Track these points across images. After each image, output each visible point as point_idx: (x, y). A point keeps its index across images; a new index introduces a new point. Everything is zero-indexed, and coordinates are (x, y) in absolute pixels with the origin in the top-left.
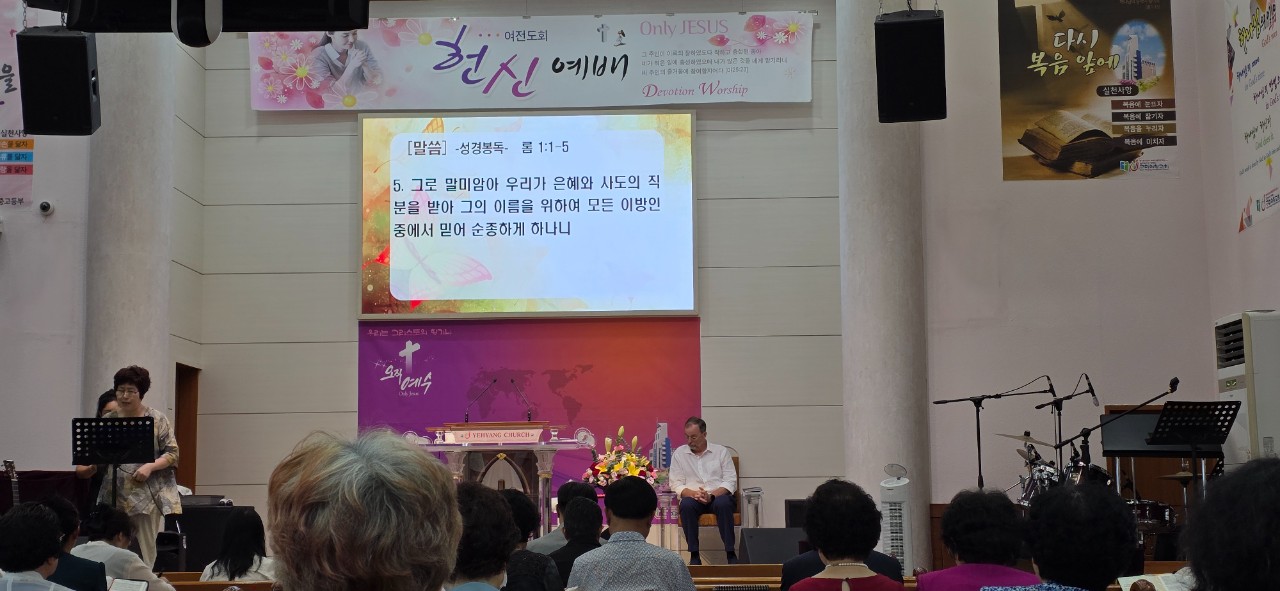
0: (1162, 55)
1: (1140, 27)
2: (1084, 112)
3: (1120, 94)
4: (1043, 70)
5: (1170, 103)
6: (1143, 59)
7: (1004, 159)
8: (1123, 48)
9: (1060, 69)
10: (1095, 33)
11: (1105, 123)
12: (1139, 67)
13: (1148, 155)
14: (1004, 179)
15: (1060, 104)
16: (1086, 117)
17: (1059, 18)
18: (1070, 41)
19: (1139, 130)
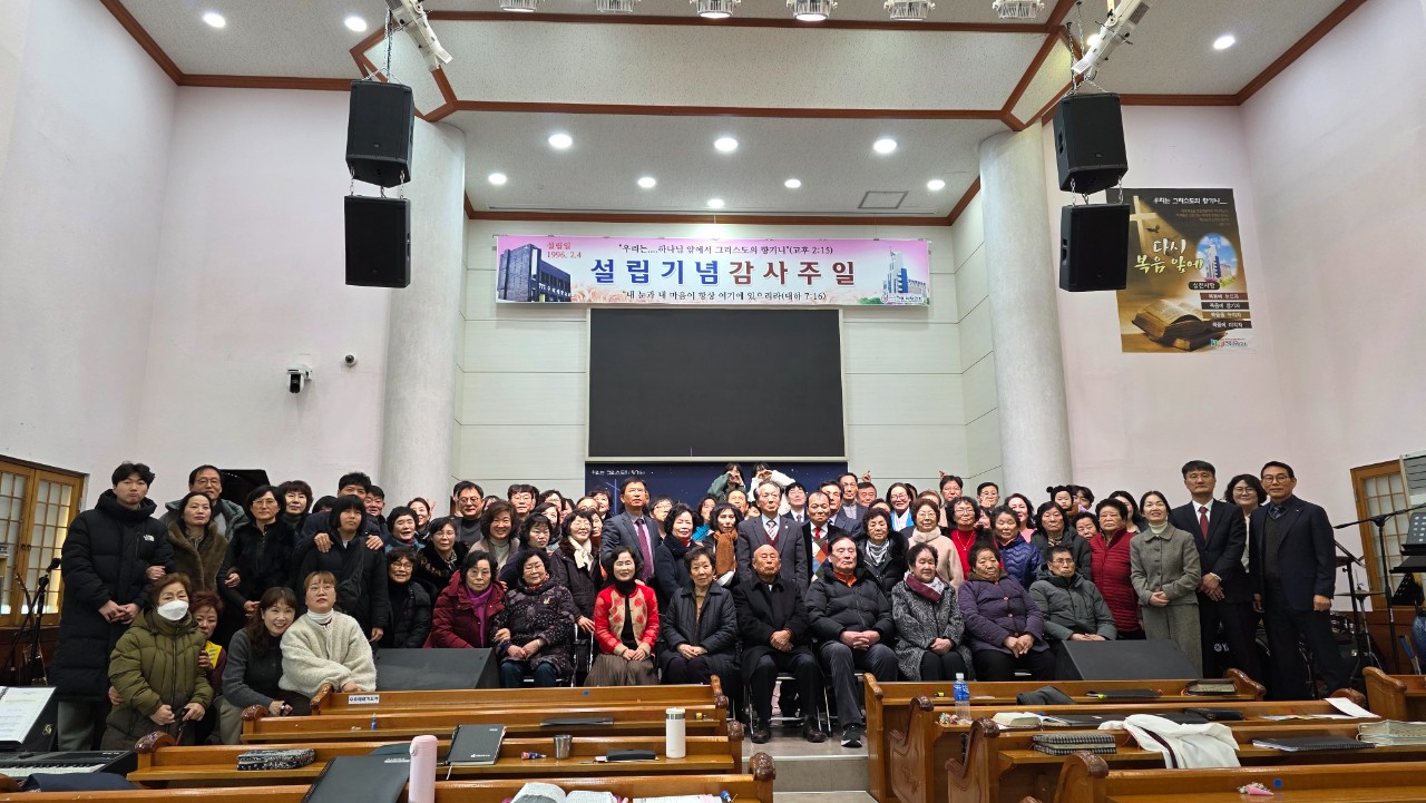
0: (1234, 260)
1: (1216, 239)
2: (1180, 301)
3: (1206, 288)
4: (1147, 269)
5: (1244, 296)
6: (1221, 262)
7: (1123, 337)
8: (1206, 254)
9: (1159, 269)
10: (1184, 242)
11: (1197, 310)
12: (1218, 268)
13: (1230, 335)
14: (1124, 351)
15: (1162, 295)
16: (1182, 305)
17: (1156, 230)
18: (1165, 247)
19: (1223, 316)
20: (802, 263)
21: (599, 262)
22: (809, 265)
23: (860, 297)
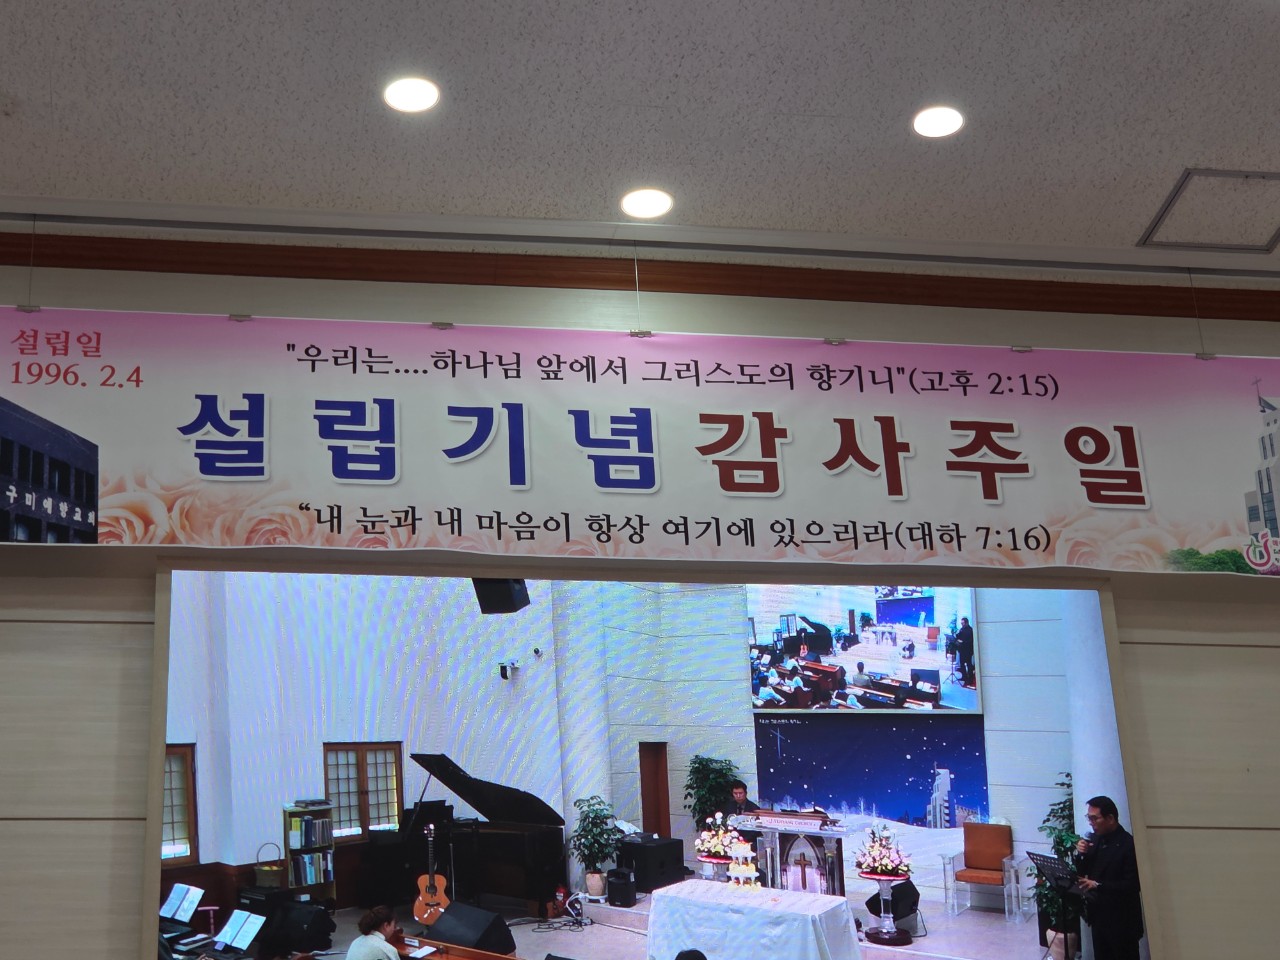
20: (956, 425)
21: (209, 403)
22: (983, 433)
23: (1172, 545)
